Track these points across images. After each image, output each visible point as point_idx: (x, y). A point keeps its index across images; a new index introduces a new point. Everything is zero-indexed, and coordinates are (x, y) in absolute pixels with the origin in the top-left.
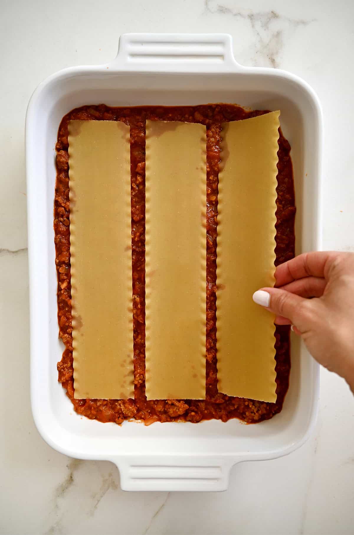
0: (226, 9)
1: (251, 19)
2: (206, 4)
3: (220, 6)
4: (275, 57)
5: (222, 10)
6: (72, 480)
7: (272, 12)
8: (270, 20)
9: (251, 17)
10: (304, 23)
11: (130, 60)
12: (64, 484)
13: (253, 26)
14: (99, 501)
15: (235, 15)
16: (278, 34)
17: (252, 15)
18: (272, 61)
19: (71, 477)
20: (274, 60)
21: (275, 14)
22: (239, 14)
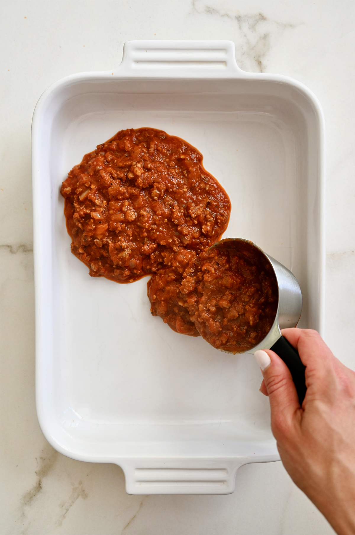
0: (213, 10)
1: (239, 21)
2: (194, 4)
3: (207, 7)
4: (261, 60)
5: (210, 11)
6: (40, 487)
7: (260, 14)
8: (257, 22)
9: (239, 18)
10: (291, 26)
11: (134, 66)
12: (32, 491)
13: (240, 28)
14: (67, 510)
15: (222, 16)
16: (265, 37)
18: (259, 64)
19: (40, 484)
20: (261, 62)
21: (262, 16)
22: (226, 15)
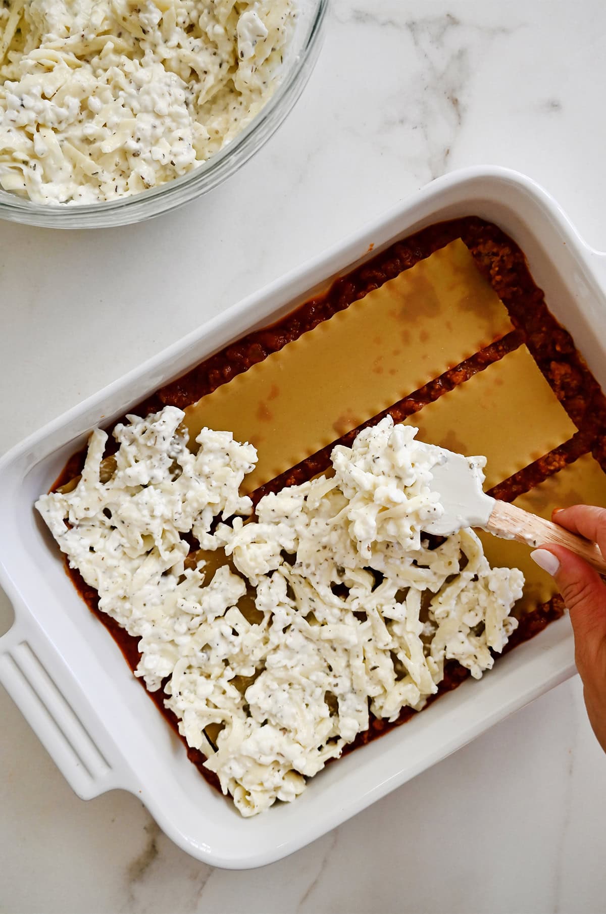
0: (367, 15)
1: (412, 30)
3: (355, 11)
4: (458, 96)
5: (361, 17)
6: (155, 851)
7: (448, 15)
8: (445, 29)
9: (412, 26)
10: (504, 31)
12: (142, 859)
13: (416, 43)
14: (204, 883)
15: (384, 24)
16: (461, 55)
17: (413, 23)
18: (454, 103)
20: (456, 100)
21: (453, 18)
22: (390, 22)
